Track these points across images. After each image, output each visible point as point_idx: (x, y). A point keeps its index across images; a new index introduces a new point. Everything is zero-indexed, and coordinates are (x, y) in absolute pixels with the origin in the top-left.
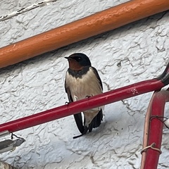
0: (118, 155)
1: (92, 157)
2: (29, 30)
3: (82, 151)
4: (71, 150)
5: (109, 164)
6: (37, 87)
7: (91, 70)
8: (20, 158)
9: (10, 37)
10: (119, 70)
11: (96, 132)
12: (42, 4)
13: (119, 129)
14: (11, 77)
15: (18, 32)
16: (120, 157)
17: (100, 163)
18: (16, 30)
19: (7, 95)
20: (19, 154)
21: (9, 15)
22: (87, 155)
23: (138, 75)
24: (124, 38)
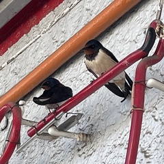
0: (146, 110)
3: (127, 112)
4: (120, 112)
7: (101, 51)
8: (93, 125)
16: (147, 112)
20: (92, 123)
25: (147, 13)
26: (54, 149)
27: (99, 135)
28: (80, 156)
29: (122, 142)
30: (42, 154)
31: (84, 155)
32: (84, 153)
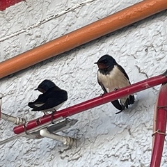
0: (148, 128)
1: (129, 130)
2: (79, 18)
3: (123, 124)
4: (114, 124)
5: (141, 135)
6: (88, 70)
8: (79, 130)
9: (66, 24)
10: (146, 55)
11: (132, 109)
12: (83, 5)
13: (147, 106)
14: (69, 60)
15: (72, 19)
16: (149, 129)
17: (135, 135)
18: (70, 18)
19: (67, 76)
20: (78, 127)
21: (60, 14)
22: (126, 128)
23: (160, 59)
24: (149, 27)
25: (150, 31)
26: (27, 145)
27: (87, 142)
28: (62, 158)
29: (117, 154)
30: (11, 147)
31: (67, 158)
32: (67, 156)
